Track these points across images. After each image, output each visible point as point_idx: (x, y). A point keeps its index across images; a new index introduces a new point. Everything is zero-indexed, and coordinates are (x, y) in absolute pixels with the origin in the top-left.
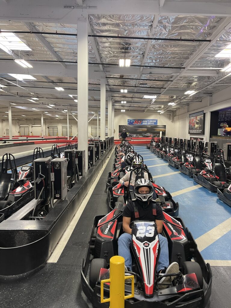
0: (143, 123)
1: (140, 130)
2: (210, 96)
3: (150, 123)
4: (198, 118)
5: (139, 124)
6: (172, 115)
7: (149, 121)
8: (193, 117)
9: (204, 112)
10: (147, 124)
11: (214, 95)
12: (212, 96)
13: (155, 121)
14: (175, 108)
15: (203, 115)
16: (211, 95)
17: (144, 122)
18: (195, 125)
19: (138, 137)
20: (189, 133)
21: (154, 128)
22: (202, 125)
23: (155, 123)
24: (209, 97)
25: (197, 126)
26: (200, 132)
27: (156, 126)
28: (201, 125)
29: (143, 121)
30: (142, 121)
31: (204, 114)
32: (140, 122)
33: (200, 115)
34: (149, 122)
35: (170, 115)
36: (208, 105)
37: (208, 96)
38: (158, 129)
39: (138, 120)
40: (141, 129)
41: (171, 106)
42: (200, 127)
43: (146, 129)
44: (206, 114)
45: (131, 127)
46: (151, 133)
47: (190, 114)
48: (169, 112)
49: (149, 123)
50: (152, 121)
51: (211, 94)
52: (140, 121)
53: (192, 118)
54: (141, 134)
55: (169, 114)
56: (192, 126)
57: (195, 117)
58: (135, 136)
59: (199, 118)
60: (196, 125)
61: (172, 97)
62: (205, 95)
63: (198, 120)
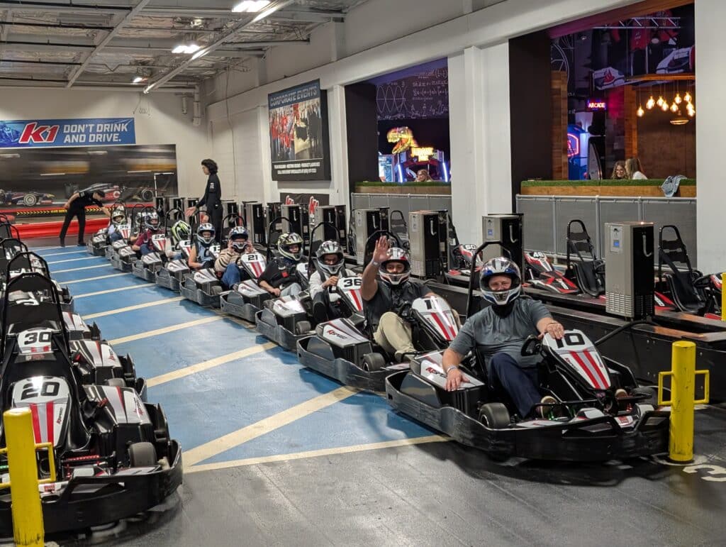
0: (67, 139)
1: (56, 169)
2: (336, 20)
3: (99, 138)
4: (304, 109)
5: (45, 143)
6: (197, 97)
7: (95, 128)
8: (282, 105)
9: (322, 88)
10: (87, 142)
11: (348, 18)
12: (342, 20)
13: (124, 127)
14: (206, 68)
15: (317, 100)
16: (339, 15)
17: (71, 134)
18: (293, 143)
19: (50, 205)
20: (275, 176)
21: (125, 160)
22: (320, 141)
23: (121, 134)
24: (333, 24)
25: (300, 144)
26: (314, 171)
27: (133, 151)
28: (315, 139)
29: (68, 129)
30: (62, 128)
31: (324, 95)
32: (53, 131)
33: (308, 98)
34: (94, 132)
35: (190, 96)
36: (334, 59)
37: (330, 18)
38: (142, 161)
39: (40, 122)
40: (57, 164)
41: (187, 57)
42: (311, 150)
43: (82, 165)
44: (329, 95)
45: (9, 156)
46: (112, 182)
47: (269, 95)
48: (184, 84)
49: (94, 138)
50: (106, 127)
51: (339, 11)
52: (48, 129)
53: (280, 110)
54: (63, 188)
55: (184, 91)
56: (282, 146)
57: (289, 109)
58: (30, 199)
59: (306, 113)
60: (295, 139)
61: (186, 21)
62: (317, 18)
63: (304, 120)
